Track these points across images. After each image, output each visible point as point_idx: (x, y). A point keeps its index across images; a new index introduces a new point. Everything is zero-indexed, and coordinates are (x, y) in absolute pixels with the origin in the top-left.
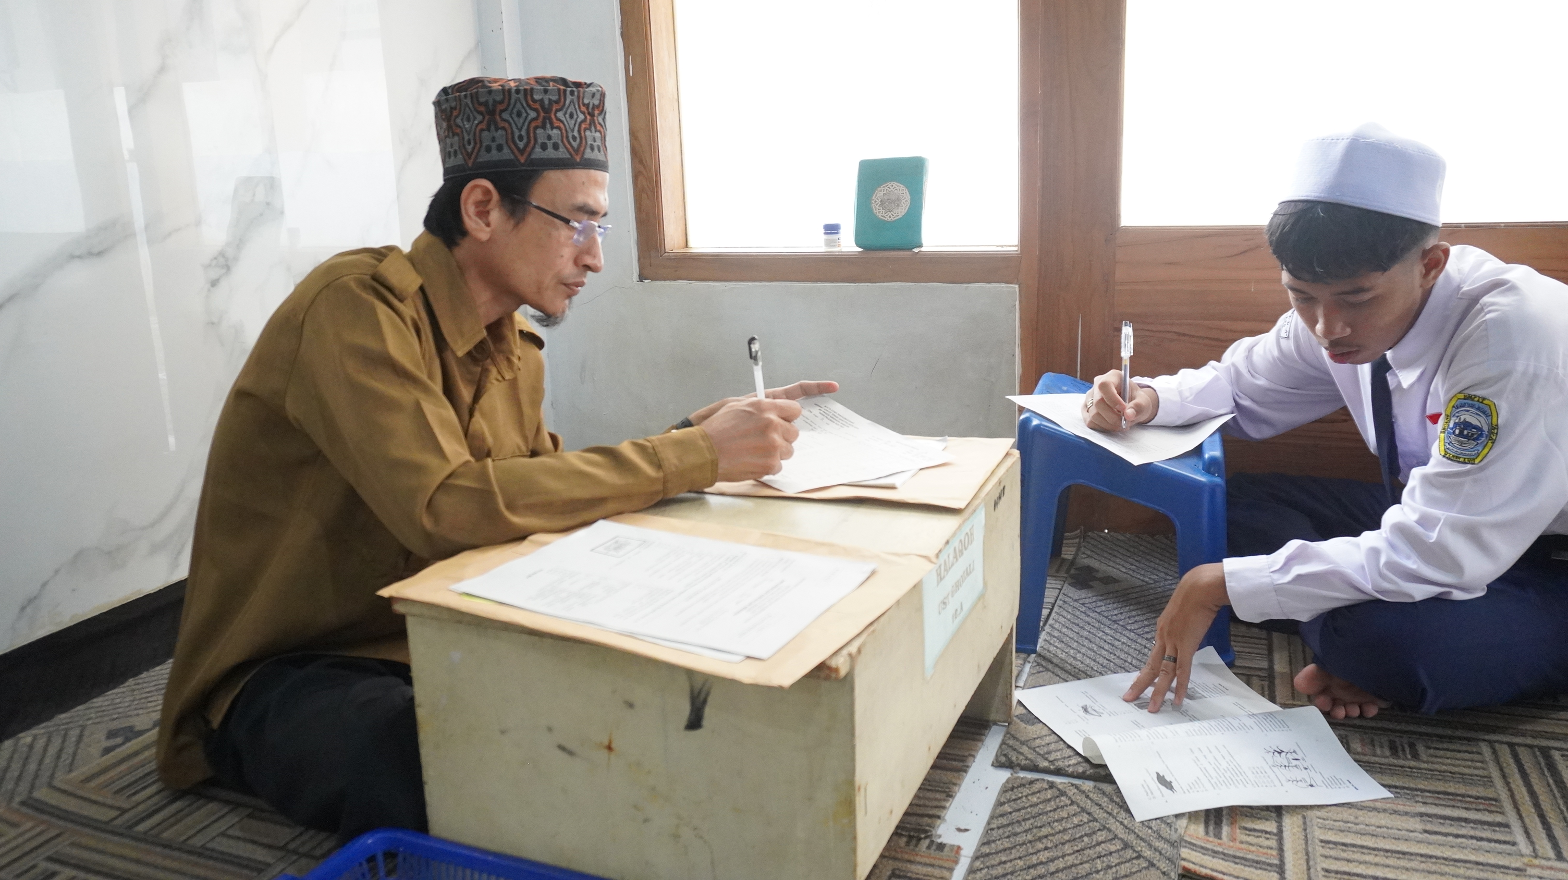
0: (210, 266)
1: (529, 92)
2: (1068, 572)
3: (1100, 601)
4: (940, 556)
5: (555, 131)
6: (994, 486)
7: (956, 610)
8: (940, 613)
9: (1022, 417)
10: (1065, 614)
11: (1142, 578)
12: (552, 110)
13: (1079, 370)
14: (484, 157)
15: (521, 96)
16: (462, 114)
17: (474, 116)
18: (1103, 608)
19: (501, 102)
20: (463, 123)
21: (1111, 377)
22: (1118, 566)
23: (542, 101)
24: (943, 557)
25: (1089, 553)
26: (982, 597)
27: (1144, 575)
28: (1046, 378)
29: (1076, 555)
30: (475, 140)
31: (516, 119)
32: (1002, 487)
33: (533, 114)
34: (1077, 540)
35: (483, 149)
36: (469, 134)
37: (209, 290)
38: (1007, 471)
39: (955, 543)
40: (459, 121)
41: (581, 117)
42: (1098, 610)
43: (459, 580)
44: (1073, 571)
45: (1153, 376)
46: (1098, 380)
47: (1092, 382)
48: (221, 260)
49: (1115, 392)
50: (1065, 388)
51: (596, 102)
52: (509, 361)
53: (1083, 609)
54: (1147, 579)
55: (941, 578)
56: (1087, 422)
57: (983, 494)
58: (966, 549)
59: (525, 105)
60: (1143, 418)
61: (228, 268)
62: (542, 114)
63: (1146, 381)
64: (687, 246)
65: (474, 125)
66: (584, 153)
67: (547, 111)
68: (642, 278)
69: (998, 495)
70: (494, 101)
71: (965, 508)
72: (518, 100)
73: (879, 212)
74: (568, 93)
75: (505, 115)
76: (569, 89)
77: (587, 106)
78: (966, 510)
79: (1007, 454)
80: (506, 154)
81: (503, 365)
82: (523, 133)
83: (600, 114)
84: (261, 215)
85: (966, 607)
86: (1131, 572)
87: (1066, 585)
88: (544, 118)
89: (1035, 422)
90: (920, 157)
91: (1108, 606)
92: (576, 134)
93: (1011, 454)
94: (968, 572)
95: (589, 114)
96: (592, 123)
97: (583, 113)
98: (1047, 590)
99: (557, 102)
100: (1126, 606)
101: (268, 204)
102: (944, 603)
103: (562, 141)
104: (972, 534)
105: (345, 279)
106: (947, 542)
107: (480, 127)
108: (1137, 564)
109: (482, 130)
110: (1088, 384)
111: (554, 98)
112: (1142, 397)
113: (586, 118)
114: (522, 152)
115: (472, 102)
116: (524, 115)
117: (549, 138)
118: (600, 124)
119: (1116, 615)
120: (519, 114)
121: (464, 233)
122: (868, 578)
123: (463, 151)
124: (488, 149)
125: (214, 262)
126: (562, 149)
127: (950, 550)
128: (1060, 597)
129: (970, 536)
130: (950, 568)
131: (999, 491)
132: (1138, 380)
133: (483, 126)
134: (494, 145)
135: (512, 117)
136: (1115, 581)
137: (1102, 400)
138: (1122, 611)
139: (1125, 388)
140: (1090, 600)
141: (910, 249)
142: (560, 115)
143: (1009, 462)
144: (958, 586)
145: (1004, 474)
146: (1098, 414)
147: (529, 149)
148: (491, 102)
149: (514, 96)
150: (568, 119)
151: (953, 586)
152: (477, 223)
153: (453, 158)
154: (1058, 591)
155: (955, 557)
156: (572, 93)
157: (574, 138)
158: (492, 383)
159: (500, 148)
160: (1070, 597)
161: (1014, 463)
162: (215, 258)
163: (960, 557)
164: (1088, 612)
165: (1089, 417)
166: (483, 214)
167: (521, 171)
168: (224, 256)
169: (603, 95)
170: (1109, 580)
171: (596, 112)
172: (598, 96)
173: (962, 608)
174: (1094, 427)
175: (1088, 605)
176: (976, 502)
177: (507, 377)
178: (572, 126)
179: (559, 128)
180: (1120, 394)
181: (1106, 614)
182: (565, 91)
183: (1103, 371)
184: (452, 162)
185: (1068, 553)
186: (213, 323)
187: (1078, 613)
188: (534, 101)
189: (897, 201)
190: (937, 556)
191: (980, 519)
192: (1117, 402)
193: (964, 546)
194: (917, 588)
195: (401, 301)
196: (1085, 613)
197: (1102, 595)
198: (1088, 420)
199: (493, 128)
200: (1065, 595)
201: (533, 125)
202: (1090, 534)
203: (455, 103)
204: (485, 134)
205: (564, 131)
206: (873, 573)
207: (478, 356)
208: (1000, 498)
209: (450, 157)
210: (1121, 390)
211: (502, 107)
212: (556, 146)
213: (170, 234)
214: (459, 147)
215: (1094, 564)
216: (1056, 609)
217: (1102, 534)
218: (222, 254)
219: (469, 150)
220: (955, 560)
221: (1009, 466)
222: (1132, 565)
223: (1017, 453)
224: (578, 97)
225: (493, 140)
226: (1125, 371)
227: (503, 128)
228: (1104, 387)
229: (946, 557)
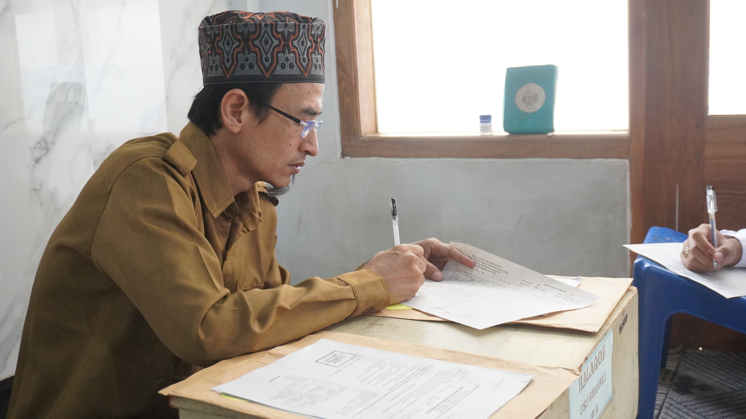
0: (35, 148)
1: (274, 26)
2: (672, 380)
3: (699, 404)
4: (582, 368)
5: (291, 55)
6: (619, 315)
7: (593, 411)
8: (581, 414)
9: (636, 261)
10: (671, 413)
11: (731, 386)
12: (290, 39)
13: (677, 222)
14: (239, 72)
15: (268, 29)
16: (223, 40)
17: (233, 42)
18: (701, 410)
19: (253, 33)
20: (224, 46)
21: (702, 229)
22: (711, 377)
23: (283, 32)
24: (584, 369)
25: (688, 366)
26: (611, 401)
27: (732, 384)
28: (653, 231)
29: (678, 367)
30: (233, 59)
31: (264, 46)
32: (625, 316)
33: (276, 42)
34: (677, 356)
35: (239, 66)
36: (228, 55)
37: (34, 166)
38: (629, 303)
39: (592, 359)
40: (220, 44)
41: (309, 44)
42: (698, 411)
43: (219, 383)
44: (676, 380)
45: (736, 229)
46: (692, 232)
47: (687, 234)
48: (43, 144)
49: (706, 239)
50: (668, 239)
51: (319, 33)
52: (252, 217)
53: (686, 410)
54: (735, 388)
55: (582, 387)
56: (687, 266)
57: (611, 321)
58: (600, 364)
59: (271, 35)
60: (729, 261)
61: (47, 150)
62: (283, 42)
63: (731, 233)
64: (376, 131)
65: (233, 48)
66: (310, 70)
67: (286, 40)
68: (344, 155)
69: (622, 322)
70: (248, 31)
71: (598, 332)
72: (266, 32)
73: (522, 106)
74: (301, 27)
75: (256, 43)
76: (302, 24)
77: (313, 36)
78: (599, 333)
79: (628, 290)
80: (256, 71)
81: (248, 220)
82: (269, 56)
83: (321, 41)
84: (72, 111)
85: (600, 409)
86: (722, 381)
87: (671, 391)
88: (284, 45)
89: (647, 265)
90: (552, 65)
91: (705, 408)
92: (305, 56)
93: (631, 290)
94: (601, 382)
95: (314, 41)
96: (316, 48)
97: (310, 41)
98: (658, 395)
99: (294, 34)
100: (720, 408)
101: (76, 103)
102: (585, 406)
103: (296, 62)
104: (604, 352)
105: (144, 160)
106: (586, 359)
107: (237, 50)
108: (726, 375)
109: (238, 53)
110: (685, 235)
111: (292, 30)
112: (727, 244)
113: (312, 44)
114: (267, 70)
115: (232, 32)
116: (270, 43)
117: (287, 59)
118: (321, 48)
119: (712, 415)
120: (266, 42)
121: (220, 125)
122: (527, 386)
123: (223, 67)
124: (243, 67)
125: (38, 145)
126: (295, 68)
127: (588, 365)
128: (667, 400)
129: (602, 353)
130: (588, 379)
131: (623, 319)
132: (724, 232)
133: (240, 49)
134: (247, 64)
135: (261, 44)
136: (711, 388)
137: (696, 248)
138: (717, 412)
139: (713, 237)
140: (691, 403)
141: (545, 133)
142: (295, 43)
143: (630, 296)
144: (594, 392)
145: (627, 305)
146: (694, 259)
147: (272, 68)
148: (246, 33)
149: (263, 29)
150: (301, 46)
151: (591, 393)
152: (232, 120)
153: (214, 70)
154: (664, 395)
155: (592, 370)
156: (304, 27)
157: (304, 60)
158: (239, 234)
159: (251, 66)
160: (675, 401)
161: (634, 297)
162: (39, 143)
163: (595, 370)
164: (689, 413)
165: (687, 261)
166: (237, 113)
167: (266, 83)
168: (45, 141)
169: (324, 28)
170: (704, 388)
171: (319, 40)
172: (321, 28)
173: (597, 410)
174: (693, 269)
175: (689, 407)
176: (607, 327)
177: (250, 230)
178: (303, 52)
179: (294, 53)
180: (710, 242)
181: (703, 414)
182: (299, 26)
183: (696, 226)
184: (213, 74)
185: (671, 366)
186: (36, 190)
187: (681, 413)
188: (278, 33)
189: (535, 98)
190: (580, 368)
191: (609, 341)
192: (707, 247)
193: (599, 361)
194: (565, 394)
195: (184, 176)
196: (687, 413)
197: (700, 399)
198: (687, 264)
199: (246, 51)
200: (671, 399)
201: (276, 50)
202: (688, 351)
203: (218, 31)
204: (241, 55)
205: (297, 55)
206: (531, 382)
207: (229, 215)
208: (623, 324)
209: (212, 70)
210: (711, 239)
211: (252, 37)
212: (291, 66)
213: (8, 126)
214: (220, 63)
215: (692, 374)
216: (664, 410)
217: (697, 351)
218: (44, 140)
219: (228, 67)
220: (592, 372)
221: (630, 299)
222: (722, 375)
223: (635, 289)
224: (308, 30)
225: (247, 60)
226: (713, 224)
227: (255, 52)
228: (697, 236)
229: (585, 370)
